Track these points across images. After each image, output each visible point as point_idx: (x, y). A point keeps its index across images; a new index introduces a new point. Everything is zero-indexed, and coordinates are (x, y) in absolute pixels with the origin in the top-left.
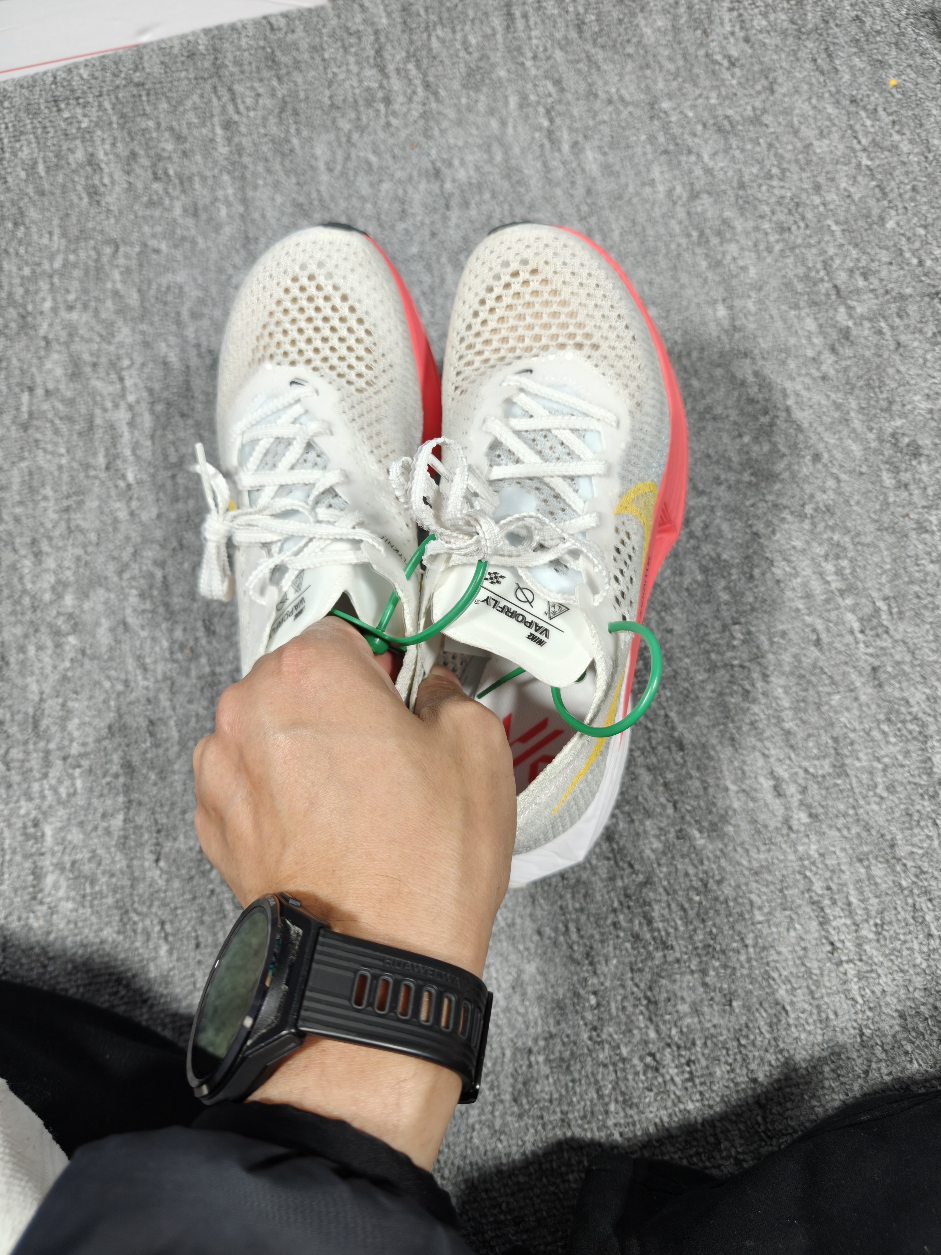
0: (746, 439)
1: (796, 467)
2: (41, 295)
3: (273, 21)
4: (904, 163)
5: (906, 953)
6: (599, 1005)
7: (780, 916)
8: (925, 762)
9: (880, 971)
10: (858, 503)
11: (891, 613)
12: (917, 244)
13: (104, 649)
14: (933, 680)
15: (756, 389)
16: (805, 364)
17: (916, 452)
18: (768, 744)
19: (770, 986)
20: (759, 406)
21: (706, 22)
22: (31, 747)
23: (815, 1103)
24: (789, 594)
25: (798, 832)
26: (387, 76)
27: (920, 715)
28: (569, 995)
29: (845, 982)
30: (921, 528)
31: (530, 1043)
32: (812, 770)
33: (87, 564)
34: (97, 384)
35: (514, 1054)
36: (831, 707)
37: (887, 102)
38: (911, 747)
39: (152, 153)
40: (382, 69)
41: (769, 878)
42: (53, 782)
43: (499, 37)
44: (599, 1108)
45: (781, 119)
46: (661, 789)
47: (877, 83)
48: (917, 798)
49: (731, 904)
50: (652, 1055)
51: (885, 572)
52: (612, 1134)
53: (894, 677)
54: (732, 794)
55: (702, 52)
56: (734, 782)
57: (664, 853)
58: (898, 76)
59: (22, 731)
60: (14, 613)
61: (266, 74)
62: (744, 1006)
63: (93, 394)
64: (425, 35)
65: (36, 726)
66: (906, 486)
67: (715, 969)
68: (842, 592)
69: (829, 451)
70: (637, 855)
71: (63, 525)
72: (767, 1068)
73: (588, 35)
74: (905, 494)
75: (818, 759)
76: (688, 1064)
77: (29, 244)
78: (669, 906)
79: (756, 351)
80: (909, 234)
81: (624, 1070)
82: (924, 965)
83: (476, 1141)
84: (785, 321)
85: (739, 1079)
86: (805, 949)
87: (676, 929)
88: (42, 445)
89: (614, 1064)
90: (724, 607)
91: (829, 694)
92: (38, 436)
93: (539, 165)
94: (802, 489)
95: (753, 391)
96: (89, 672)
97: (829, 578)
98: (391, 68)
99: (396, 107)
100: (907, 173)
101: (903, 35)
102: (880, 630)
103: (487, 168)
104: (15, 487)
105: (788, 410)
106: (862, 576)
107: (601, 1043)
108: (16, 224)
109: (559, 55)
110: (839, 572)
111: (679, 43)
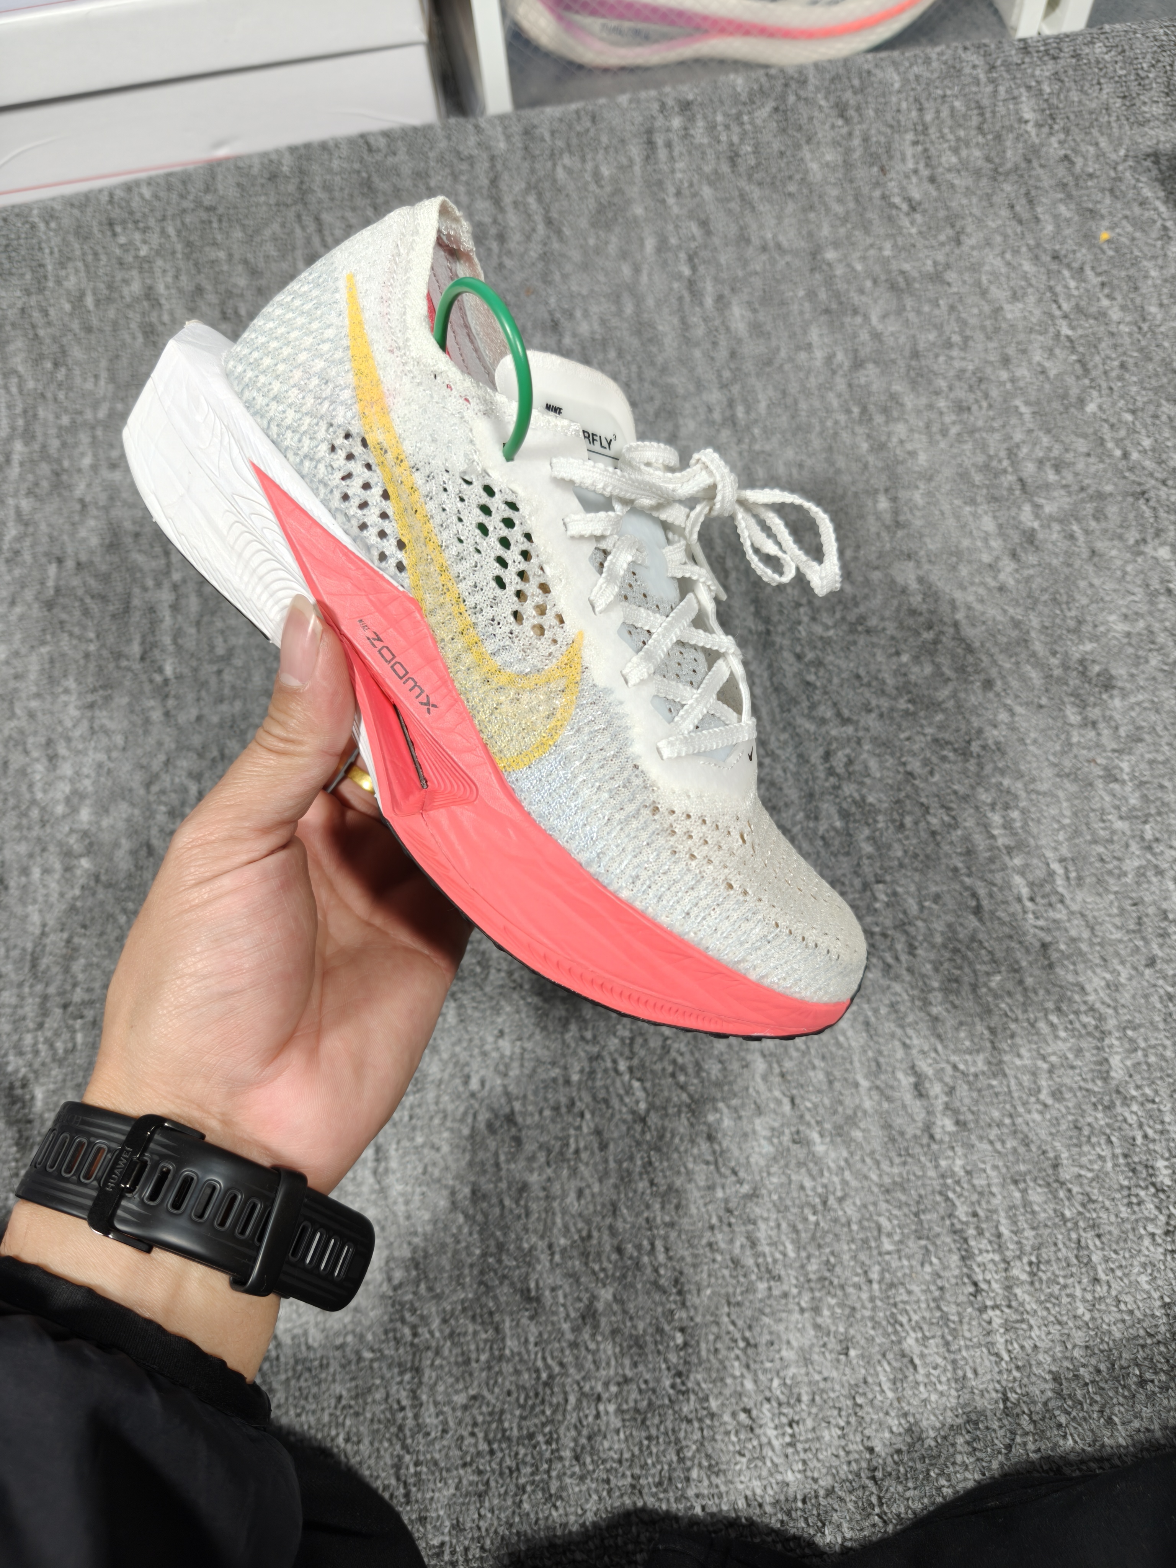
0: (905, 658)
1: (962, 695)
2: (81, 449)
3: (372, 141)
4: (1112, 334)
5: (1065, 1300)
6: (686, 1344)
7: (913, 1245)
8: (1100, 1063)
9: (1032, 1321)
10: (1035, 741)
11: (1068, 878)
12: (1123, 433)
13: (121, 875)
14: (1115, 963)
15: (919, 598)
16: (979, 572)
17: (1107, 684)
18: (910, 1032)
19: (896, 1332)
20: (921, 619)
21: (884, 157)
22: (26, 990)
23: (943, 1482)
24: (946, 848)
25: (941, 1142)
26: (501, 210)
27: (1098, 1005)
28: (650, 1330)
29: (989, 1333)
30: (1111, 776)
31: (599, 1388)
32: (962, 1067)
33: (109, 772)
34: (139, 558)
35: (579, 1401)
36: (990, 989)
37: (1097, 259)
38: (1084, 1044)
39: (222, 288)
40: (497, 202)
41: (903, 1198)
42: (49, 1034)
43: (637, 169)
44: (679, 1474)
45: (966, 276)
46: (777, 1079)
47: (1085, 236)
48: (1088, 1108)
49: (855, 1227)
50: (747, 1411)
51: (1063, 827)
52: (692, 1507)
53: (1068, 957)
54: (863, 1090)
55: (877, 193)
56: (866, 1077)
57: (775, 1159)
58: (1112, 228)
59: (18, 970)
60: (18, 827)
61: (360, 202)
62: (862, 1356)
63: (132, 568)
64: (549, 164)
65: (34, 965)
66: (1094, 724)
67: (831, 1308)
68: (1009, 850)
69: (1003, 678)
70: (743, 1160)
71: (85, 724)
72: (887, 1435)
73: (742, 169)
74: (1092, 734)
75: (970, 1053)
76: (790, 1425)
77: (70, 389)
78: (779, 1226)
79: (922, 553)
80: (1113, 420)
81: (711, 1427)
82: (1087, 1317)
83: (526, 1506)
84: (958, 518)
85: (851, 1447)
86: (941, 1289)
87: (785, 1255)
88: (68, 627)
89: (700, 1420)
90: (866, 861)
91: (988, 974)
92: (64, 616)
93: (676, 321)
94: (968, 722)
95: (916, 600)
96: (102, 903)
97: (995, 832)
98: (507, 200)
99: (512, 245)
100: (1115, 346)
101: (1120, 179)
102: (1054, 899)
103: (614, 322)
104: (33, 676)
105: (956, 625)
106: (1035, 831)
107: (685, 1393)
108: (56, 365)
109: (707, 191)
110: (1008, 825)
111: (851, 181)
